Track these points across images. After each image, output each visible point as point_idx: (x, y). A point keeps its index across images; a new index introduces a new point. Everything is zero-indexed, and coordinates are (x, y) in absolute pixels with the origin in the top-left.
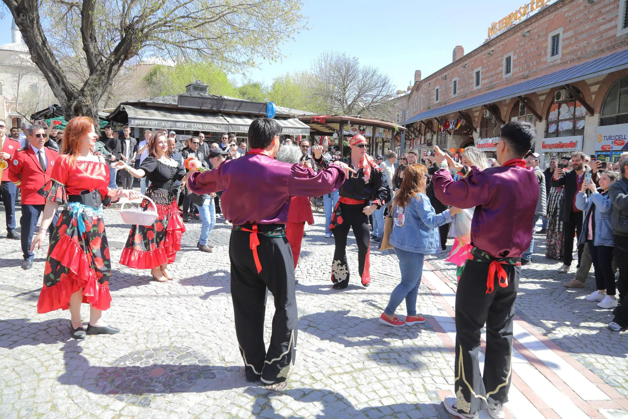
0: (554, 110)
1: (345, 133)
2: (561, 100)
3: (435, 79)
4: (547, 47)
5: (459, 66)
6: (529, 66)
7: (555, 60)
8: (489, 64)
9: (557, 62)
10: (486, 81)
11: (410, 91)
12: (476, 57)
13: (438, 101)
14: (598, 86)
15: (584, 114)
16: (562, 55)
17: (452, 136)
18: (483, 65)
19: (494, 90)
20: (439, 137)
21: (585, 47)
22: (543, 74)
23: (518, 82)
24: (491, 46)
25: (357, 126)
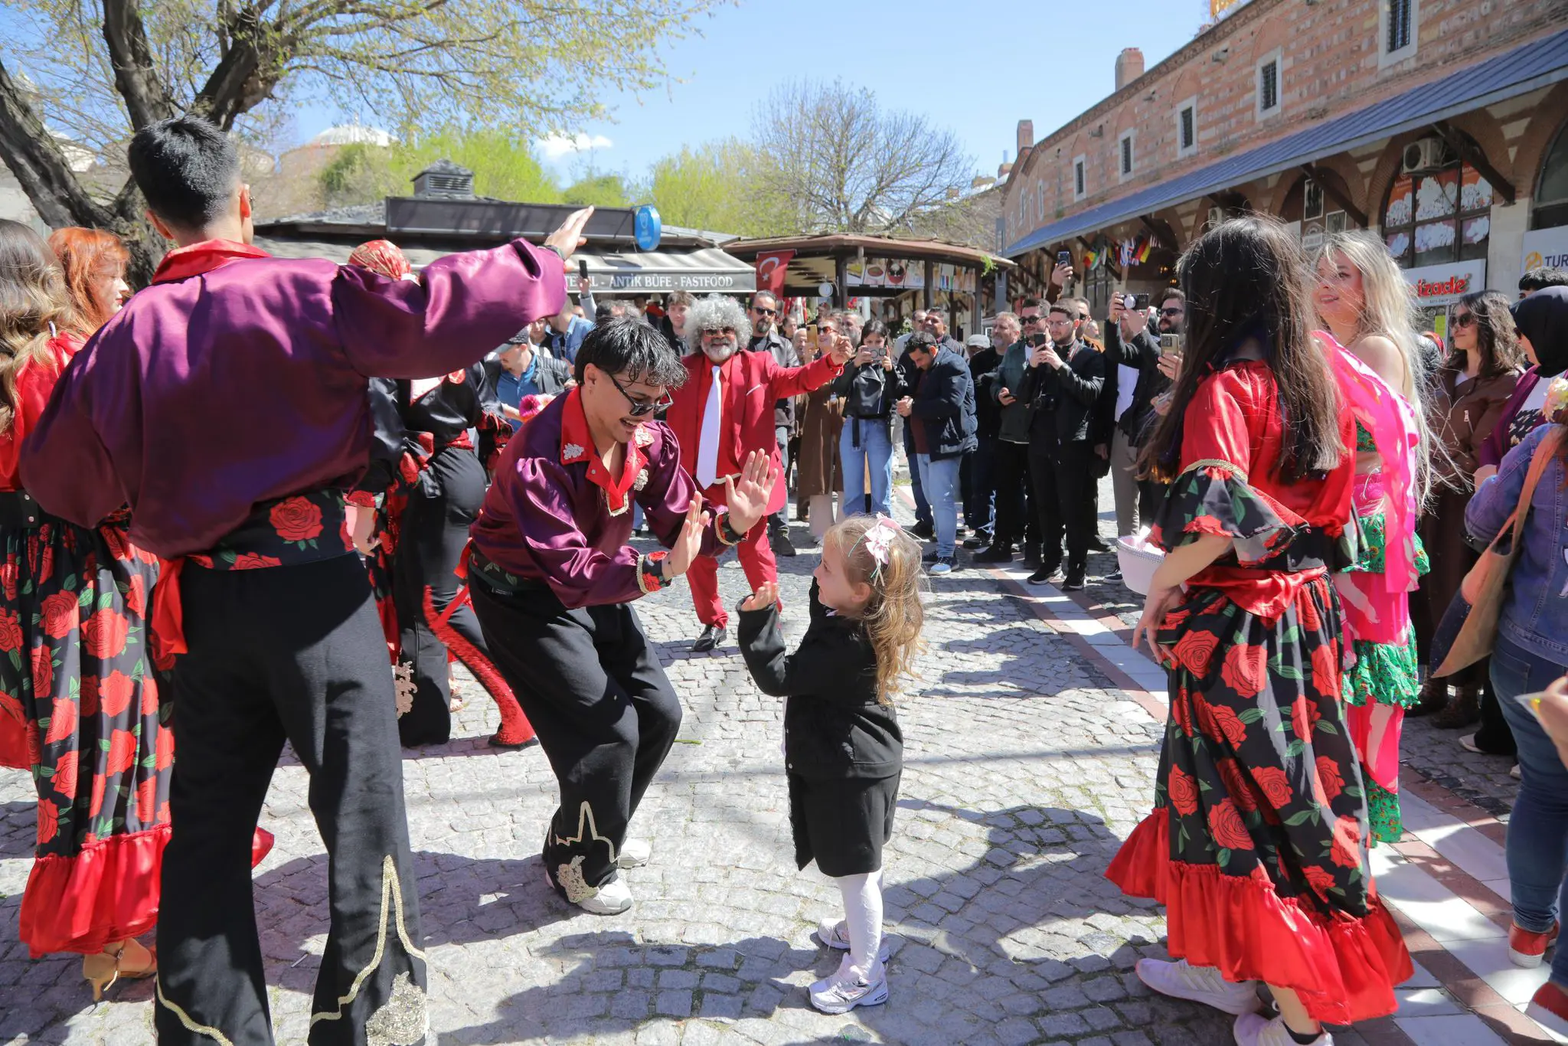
0: (1401, 197)
1: (852, 281)
2: (1420, 166)
3: (1072, 138)
4: (1376, 28)
5: (1135, 98)
6: (1326, 83)
7: (1401, 63)
8: (1217, 86)
9: (1406, 67)
10: (1212, 132)
11: (1006, 177)
12: (1179, 71)
13: (1084, 195)
14: (1524, 123)
15: (1487, 200)
16: (1421, 47)
17: (1124, 282)
18: (1199, 90)
19: (1233, 155)
20: (1091, 287)
21: (1485, 17)
22: (1369, 101)
23: (1299, 129)
24: (1221, 40)
25: (883, 261)
